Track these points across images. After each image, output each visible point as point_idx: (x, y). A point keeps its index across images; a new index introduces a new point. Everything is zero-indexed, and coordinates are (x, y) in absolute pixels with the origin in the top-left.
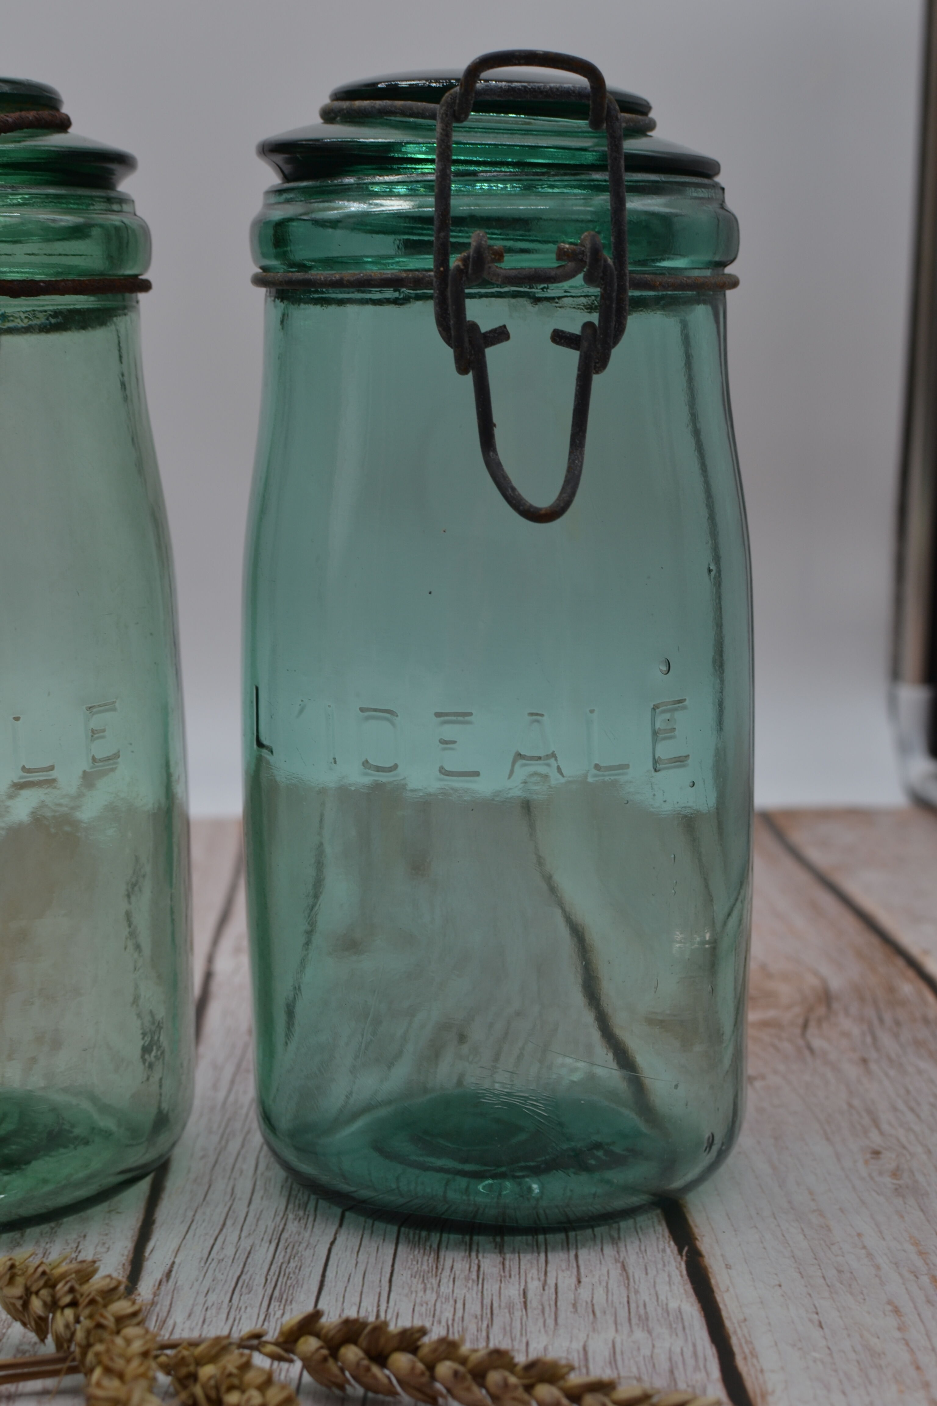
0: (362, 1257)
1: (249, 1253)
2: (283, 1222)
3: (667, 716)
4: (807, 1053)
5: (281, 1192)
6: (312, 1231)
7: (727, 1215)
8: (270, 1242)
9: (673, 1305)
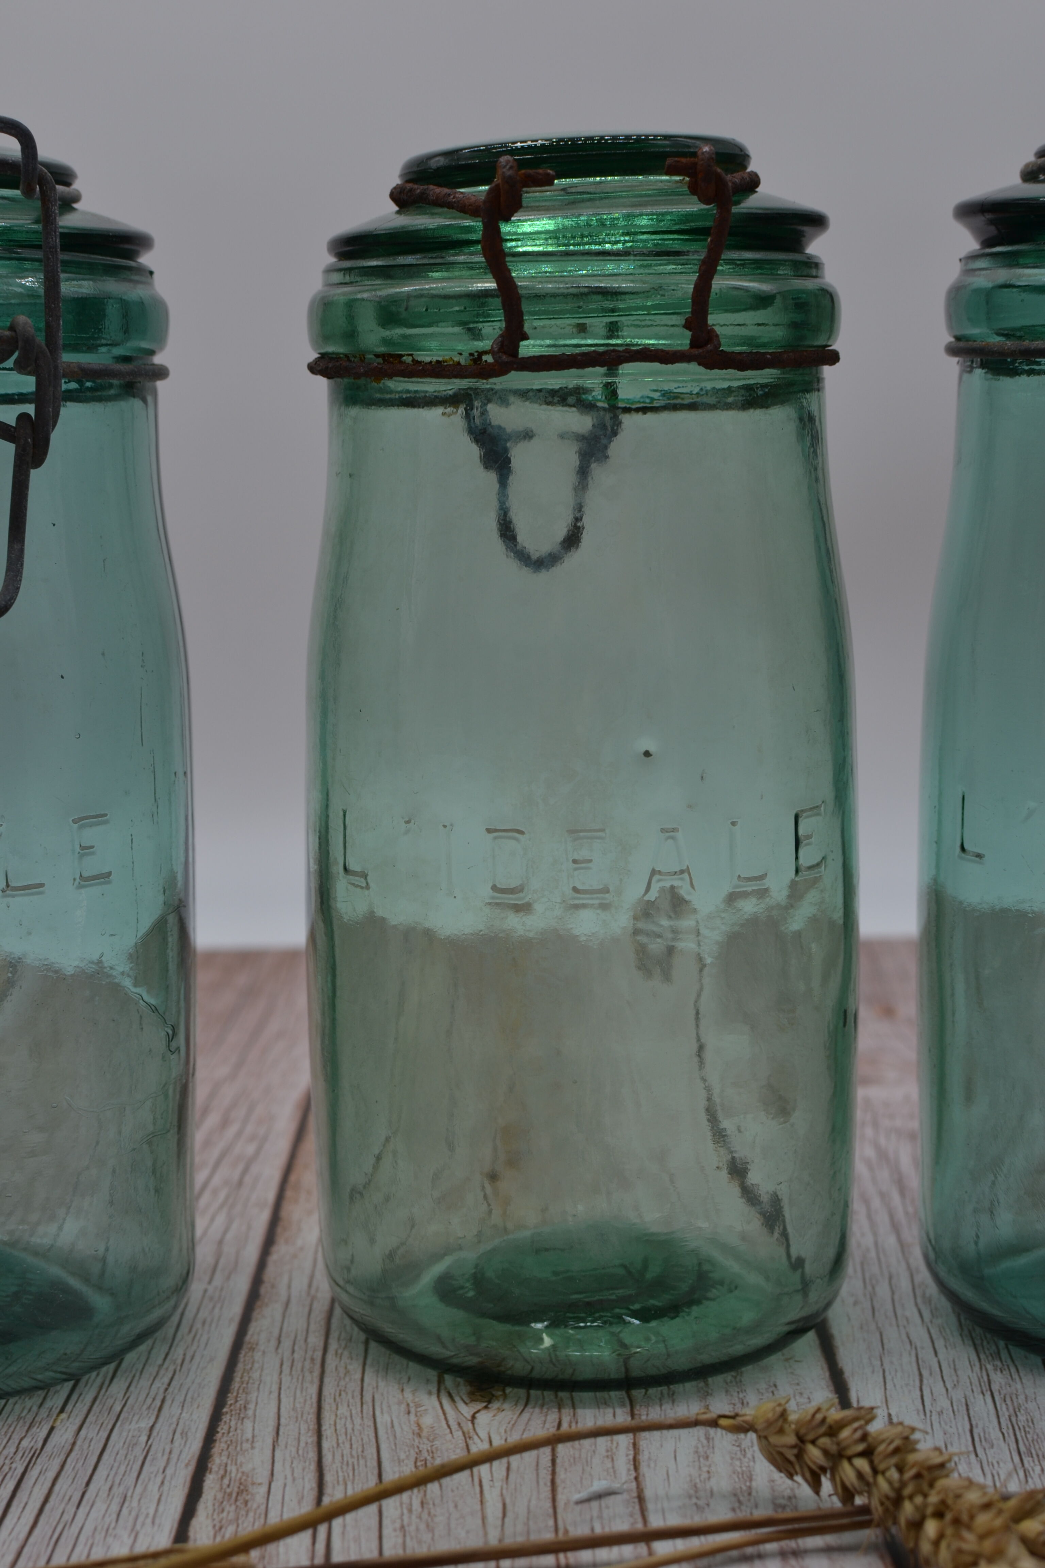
2: (984, 1372)
5: (963, 1340)
8: (983, 1393)
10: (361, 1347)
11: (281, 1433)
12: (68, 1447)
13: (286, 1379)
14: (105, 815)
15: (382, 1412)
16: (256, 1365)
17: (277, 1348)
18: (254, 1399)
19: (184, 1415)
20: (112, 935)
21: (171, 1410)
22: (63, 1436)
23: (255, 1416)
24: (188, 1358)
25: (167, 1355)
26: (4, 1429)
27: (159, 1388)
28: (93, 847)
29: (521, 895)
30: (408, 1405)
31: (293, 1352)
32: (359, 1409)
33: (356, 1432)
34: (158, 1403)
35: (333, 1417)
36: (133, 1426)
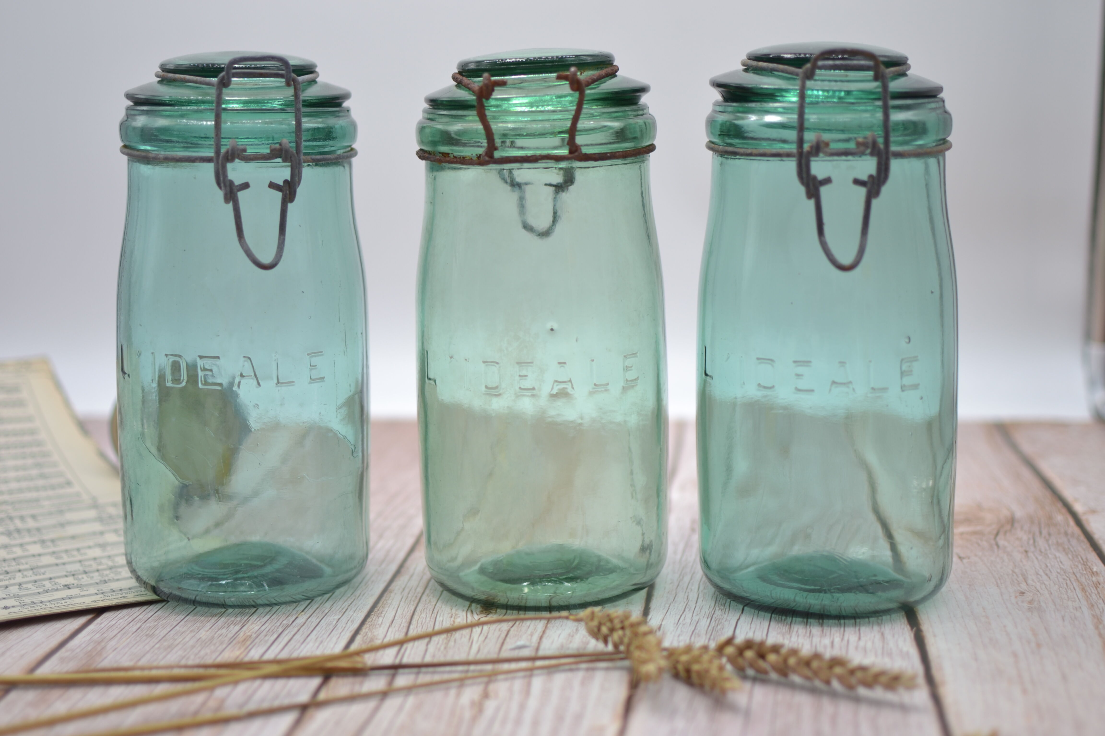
0: (753, 625)
1: (698, 622)
2: (714, 610)
3: (909, 364)
4: (995, 547)
5: (712, 599)
6: (728, 615)
7: (939, 616)
8: (708, 618)
9: (905, 649)
10: (439, 593)
11: (394, 622)
12: (302, 624)
13: (402, 603)
14: (322, 352)
15: (440, 617)
16: (391, 598)
17: (402, 592)
18: (386, 610)
19: (354, 615)
20: (325, 404)
21: (350, 613)
22: (301, 620)
23: (384, 616)
24: (362, 595)
25: (353, 593)
26: (277, 617)
27: (346, 605)
28: (316, 366)
29: (497, 390)
30: (452, 614)
31: (409, 593)
32: (430, 615)
33: (426, 623)
34: (344, 610)
35: (418, 617)
36: (332, 618)
